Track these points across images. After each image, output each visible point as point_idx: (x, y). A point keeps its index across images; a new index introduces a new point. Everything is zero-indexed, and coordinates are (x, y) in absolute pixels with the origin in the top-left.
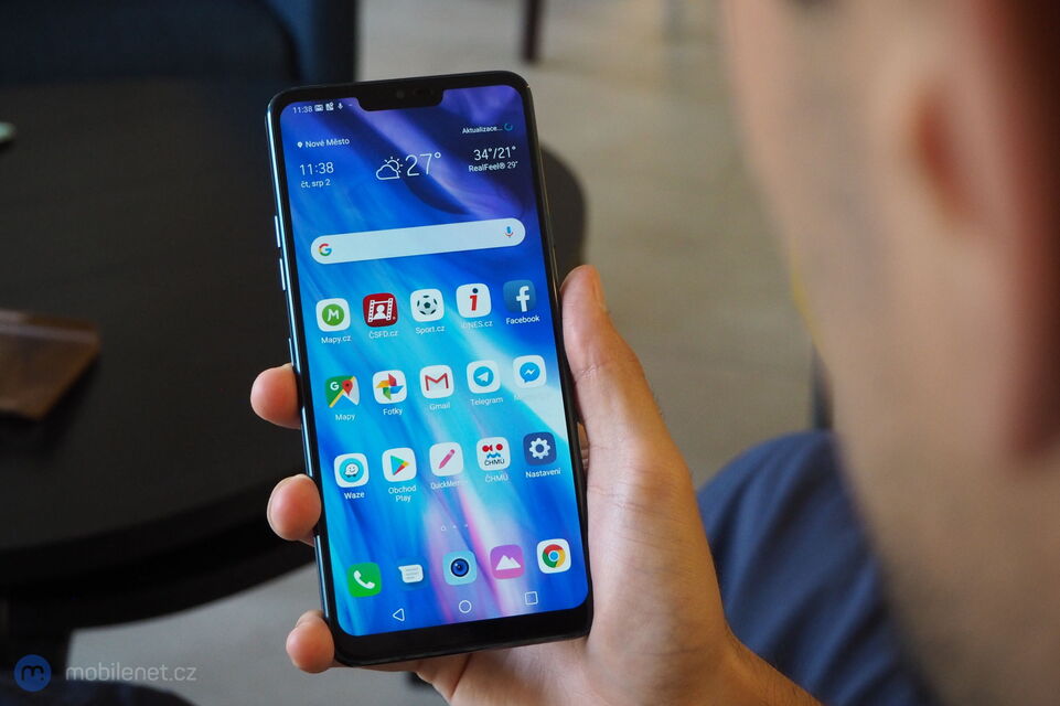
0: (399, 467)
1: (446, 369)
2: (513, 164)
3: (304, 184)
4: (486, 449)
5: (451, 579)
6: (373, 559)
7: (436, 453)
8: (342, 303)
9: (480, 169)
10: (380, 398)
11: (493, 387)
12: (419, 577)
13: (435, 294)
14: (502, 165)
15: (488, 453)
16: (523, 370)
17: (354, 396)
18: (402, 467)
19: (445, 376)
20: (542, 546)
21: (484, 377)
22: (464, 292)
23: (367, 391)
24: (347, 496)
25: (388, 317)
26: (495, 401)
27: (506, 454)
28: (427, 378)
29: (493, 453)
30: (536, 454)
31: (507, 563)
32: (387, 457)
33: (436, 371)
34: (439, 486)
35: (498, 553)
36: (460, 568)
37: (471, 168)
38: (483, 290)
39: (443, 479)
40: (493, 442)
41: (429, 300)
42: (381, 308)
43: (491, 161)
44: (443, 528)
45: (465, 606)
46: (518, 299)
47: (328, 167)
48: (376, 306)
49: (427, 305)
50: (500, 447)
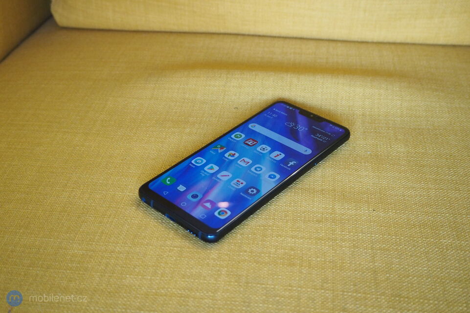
0: (211, 168)
1: (251, 162)
2: (325, 142)
3: (265, 115)
4: (238, 181)
5: (189, 197)
6: (177, 179)
7: (224, 173)
8: (243, 136)
9: (315, 137)
10: (227, 155)
11: (258, 172)
12: (182, 190)
13: (269, 148)
14: (322, 140)
16: (270, 175)
19: (249, 162)
20: (223, 209)
21: (258, 169)
22: (277, 153)
23: (225, 152)
24: (190, 165)
25: (251, 145)
26: (254, 175)
27: (241, 186)
28: (243, 160)
29: (238, 183)
30: (250, 191)
31: (208, 205)
32: (211, 165)
33: (248, 160)
34: (215, 179)
35: (209, 201)
37: (312, 136)
38: (283, 155)
39: (218, 179)
40: (242, 181)
41: (266, 148)
43: (320, 138)
44: (203, 187)
45: (184, 204)
46: (290, 163)
47: (275, 116)
48: (251, 141)
49: (264, 149)
50: (242, 183)
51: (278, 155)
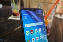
1: (38, 37)
2: (42, 17)
9: (39, 17)
13: (37, 30)
22: (39, 29)
23: (31, 41)
25: (33, 32)
26: (42, 40)
33: (37, 38)
47: (26, 17)
51: (40, 30)
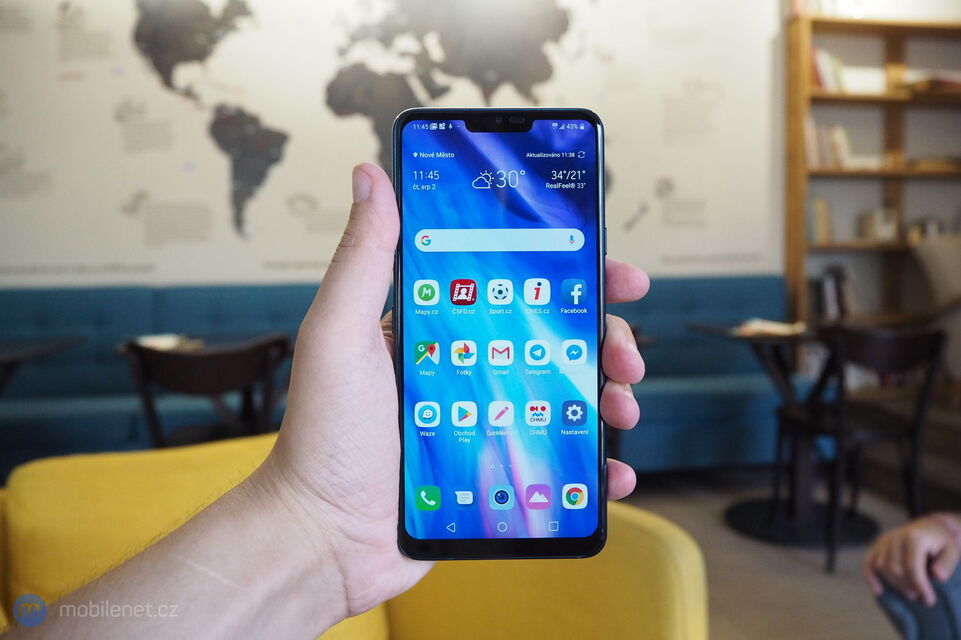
0: (463, 415)
1: (509, 344)
2: (581, 186)
3: (415, 187)
4: (532, 409)
5: (494, 505)
6: (437, 483)
7: (494, 409)
8: (434, 284)
9: (555, 186)
10: (456, 361)
11: (544, 362)
12: (470, 501)
13: (508, 284)
14: (573, 185)
15: (533, 412)
16: (569, 352)
17: (436, 358)
18: (466, 416)
19: (508, 349)
20: (567, 488)
21: (538, 353)
22: (530, 284)
23: (446, 354)
24: (422, 433)
25: (469, 299)
26: (544, 372)
27: (547, 414)
28: (493, 349)
29: (538, 413)
30: (571, 417)
31: (538, 498)
32: (455, 407)
33: (501, 344)
34: (493, 433)
35: (532, 489)
36: (502, 497)
37: (548, 185)
38: (546, 284)
39: (497, 429)
40: (539, 404)
41: (503, 288)
42: (464, 291)
43: (564, 181)
44: (493, 466)
45: (502, 527)
46: (572, 293)
47: (435, 175)
48: (460, 289)
49: (500, 292)
50: (543, 409)
51: (538, 290)
